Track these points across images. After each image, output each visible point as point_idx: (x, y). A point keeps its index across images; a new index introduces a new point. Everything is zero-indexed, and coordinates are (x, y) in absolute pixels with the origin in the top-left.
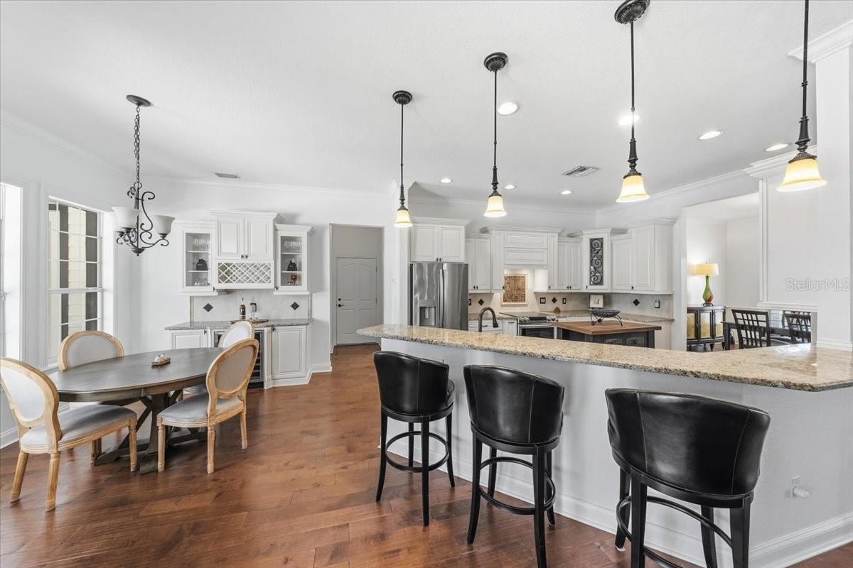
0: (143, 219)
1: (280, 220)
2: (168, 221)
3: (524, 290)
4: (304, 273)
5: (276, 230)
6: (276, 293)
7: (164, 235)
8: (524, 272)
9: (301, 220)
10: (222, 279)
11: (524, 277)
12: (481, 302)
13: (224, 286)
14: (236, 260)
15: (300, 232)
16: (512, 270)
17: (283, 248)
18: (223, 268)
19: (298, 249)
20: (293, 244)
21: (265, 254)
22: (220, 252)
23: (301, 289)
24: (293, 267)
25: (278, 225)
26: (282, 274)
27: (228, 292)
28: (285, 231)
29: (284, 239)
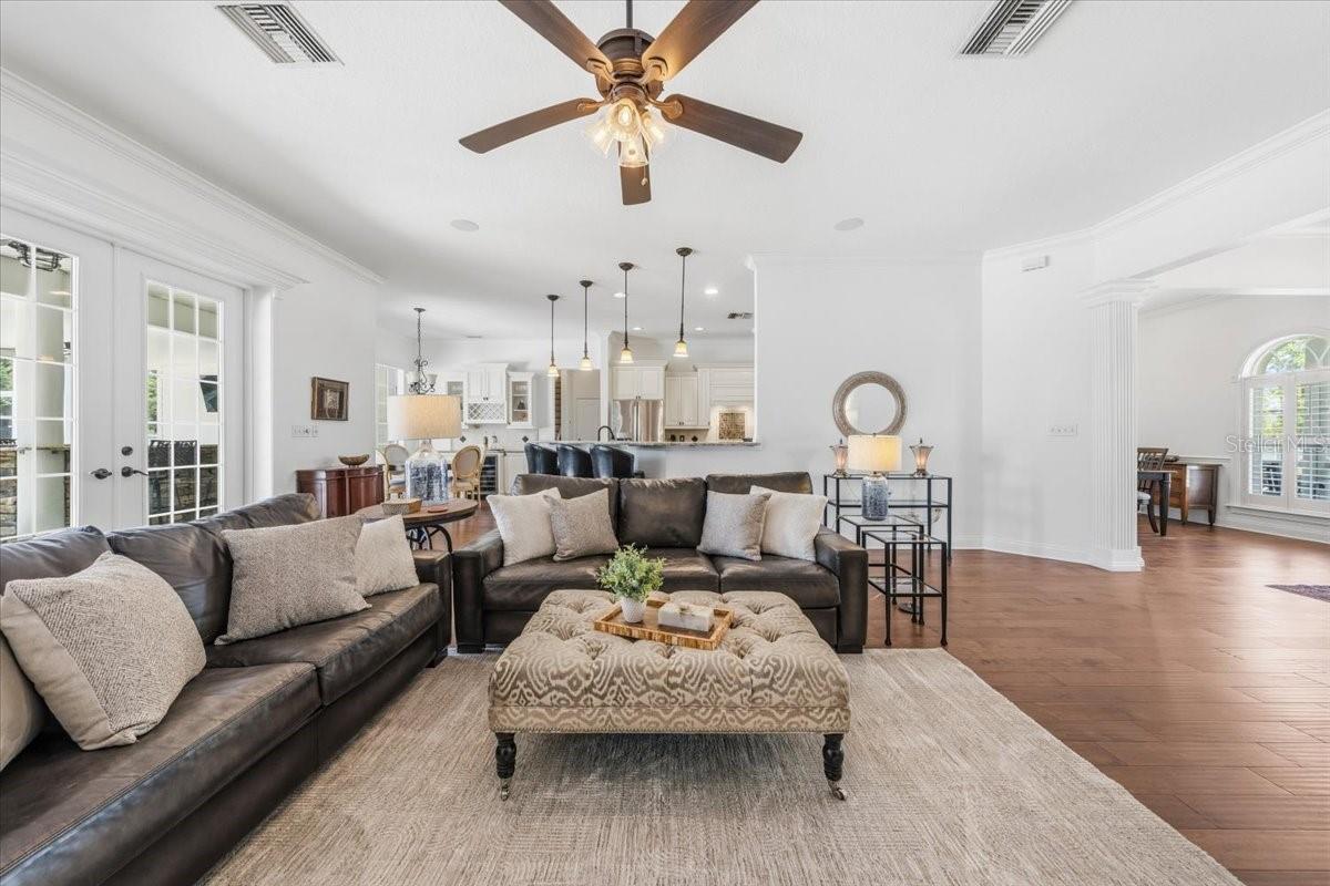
0: (422, 377)
1: (513, 368)
2: (434, 377)
3: (743, 427)
4: (529, 411)
5: (508, 377)
6: (509, 427)
7: (432, 386)
8: (741, 409)
9: (530, 367)
10: (471, 416)
11: (743, 414)
12: (695, 439)
13: (473, 421)
14: (479, 401)
15: (526, 377)
16: (728, 407)
17: (515, 391)
18: (471, 408)
19: (525, 392)
20: (522, 387)
21: (500, 396)
22: (469, 396)
23: (528, 424)
24: (522, 406)
25: (511, 373)
26: (514, 412)
27: (477, 426)
28: (516, 377)
29: (515, 384)
